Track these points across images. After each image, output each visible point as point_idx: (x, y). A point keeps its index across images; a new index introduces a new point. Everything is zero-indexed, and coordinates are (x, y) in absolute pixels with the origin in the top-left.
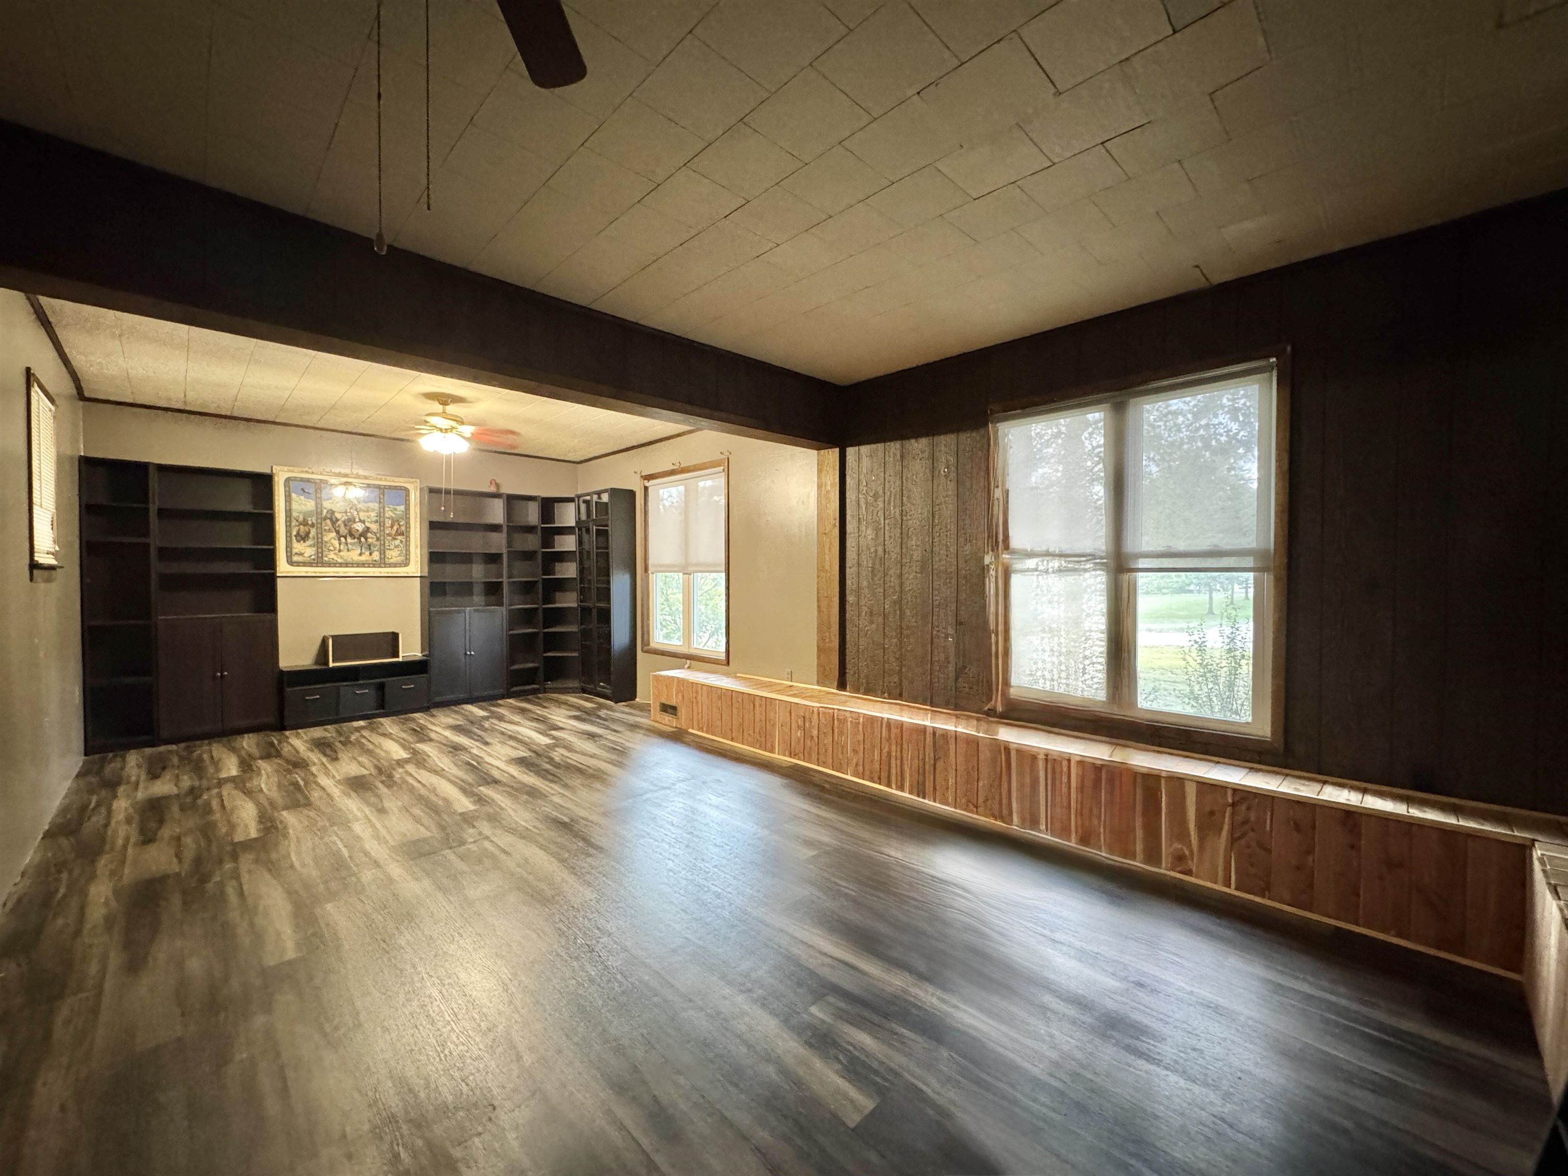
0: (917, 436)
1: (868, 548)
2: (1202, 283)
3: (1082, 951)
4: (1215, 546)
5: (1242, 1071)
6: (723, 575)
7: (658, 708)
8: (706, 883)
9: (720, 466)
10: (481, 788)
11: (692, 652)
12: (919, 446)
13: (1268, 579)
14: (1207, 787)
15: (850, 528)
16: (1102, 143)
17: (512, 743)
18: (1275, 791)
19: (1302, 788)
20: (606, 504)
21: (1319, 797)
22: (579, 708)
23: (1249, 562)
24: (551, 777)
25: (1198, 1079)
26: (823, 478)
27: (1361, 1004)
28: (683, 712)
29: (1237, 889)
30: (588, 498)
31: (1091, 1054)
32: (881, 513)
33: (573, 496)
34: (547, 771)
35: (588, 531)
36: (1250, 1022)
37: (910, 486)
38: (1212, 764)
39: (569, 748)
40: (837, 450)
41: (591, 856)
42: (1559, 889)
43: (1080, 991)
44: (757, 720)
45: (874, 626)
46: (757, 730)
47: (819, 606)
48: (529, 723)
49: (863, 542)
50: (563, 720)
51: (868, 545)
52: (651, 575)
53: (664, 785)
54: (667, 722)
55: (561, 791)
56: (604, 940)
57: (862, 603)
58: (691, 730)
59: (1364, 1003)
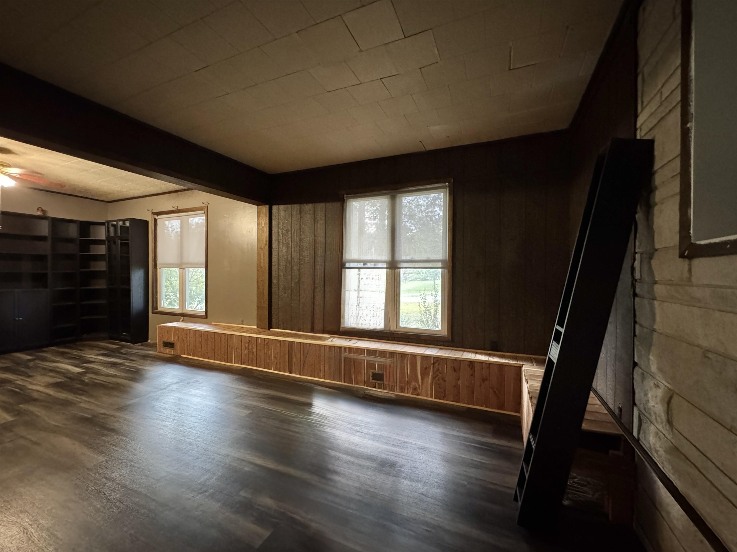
0: (307, 202)
1: (283, 256)
2: (423, 150)
3: (374, 435)
4: (428, 258)
5: (431, 472)
6: (203, 270)
7: (162, 345)
8: (183, 438)
9: (202, 210)
10: (21, 406)
11: (185, 312)
12: (308, 207)
13: (446, 271)
14: (425, 357)
15: (274, 245)
16: (381, 79)
17: (51, 374)
18: (448, 357)
19: (457, 354)
20: (128, 227)
21: (462, 357)
22: (107, 349)
23: (440, 265)
24: (81, 392)
25: (415, 480)
26: (260, 220)
27: (474, 435)
28: (178, 346)
29: (435, 398)
30: (115, 223)
31: (374, 480)
32: (290, 239)
33: (104, 221)
34: (79, 389)
35: (115, 243)
36: (436, 451)
37: (303, 226)
38: (427, 348)
39: (96, 372)
40: (268, 206)
41: (105, 435)
42: (528, 381)
43: (372, 454)
44: (223, 346)
45: (286, 295)
46: (223, 353)
47: (258, 285)
48: (67, 361)
49: (281, 254)
50: (94, 357)
51: (283, 254)
52: (158, 270)
53: (162, 387)
54: (168, 352)
55: (87, 400)
56: (109, 484)
57: (281, 283)
58: (183, 356)
59: (474, 434)
